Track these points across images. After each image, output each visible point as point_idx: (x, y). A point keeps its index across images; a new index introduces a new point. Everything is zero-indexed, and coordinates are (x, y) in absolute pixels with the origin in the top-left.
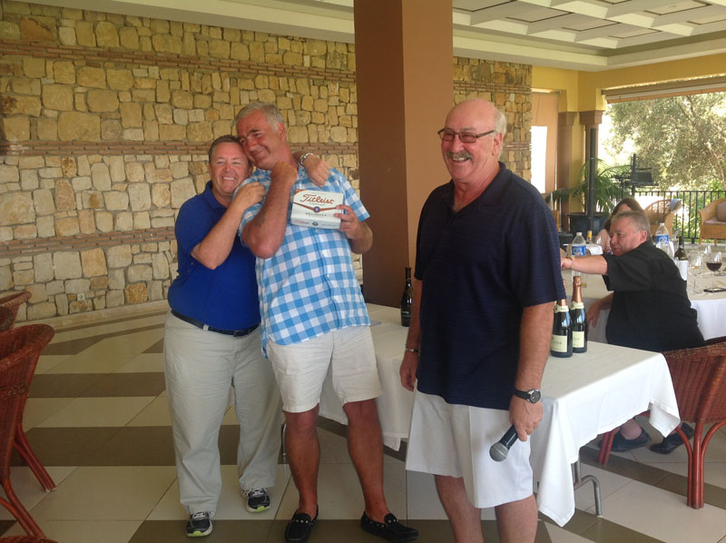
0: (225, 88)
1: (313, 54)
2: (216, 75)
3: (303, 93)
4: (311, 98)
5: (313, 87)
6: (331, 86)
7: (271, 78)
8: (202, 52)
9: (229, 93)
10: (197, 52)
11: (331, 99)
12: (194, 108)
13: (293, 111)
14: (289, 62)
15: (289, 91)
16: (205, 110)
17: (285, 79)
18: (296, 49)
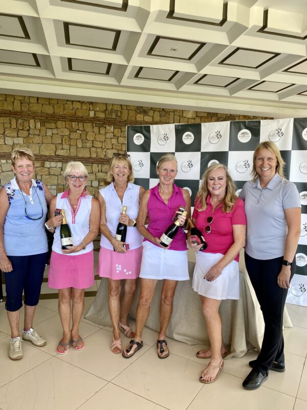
0: (37, 127)
1: (97, 110)
2: (32, 121)
3: (88, 130)
4: (93, 133)
5: (95, 128)
6: (108, 128)
7: (67, 123)
8: (25, 109)
9: (40, 130)
10: (21, 109)
11: (108, 135)
12: (18, 137)
13: (80, 140)
14: (80, 114)
15: (78, 130)
16: (24, 138)
17: (77, 123)
18: (84, 107)
